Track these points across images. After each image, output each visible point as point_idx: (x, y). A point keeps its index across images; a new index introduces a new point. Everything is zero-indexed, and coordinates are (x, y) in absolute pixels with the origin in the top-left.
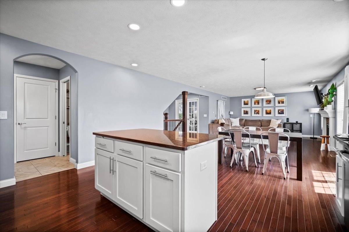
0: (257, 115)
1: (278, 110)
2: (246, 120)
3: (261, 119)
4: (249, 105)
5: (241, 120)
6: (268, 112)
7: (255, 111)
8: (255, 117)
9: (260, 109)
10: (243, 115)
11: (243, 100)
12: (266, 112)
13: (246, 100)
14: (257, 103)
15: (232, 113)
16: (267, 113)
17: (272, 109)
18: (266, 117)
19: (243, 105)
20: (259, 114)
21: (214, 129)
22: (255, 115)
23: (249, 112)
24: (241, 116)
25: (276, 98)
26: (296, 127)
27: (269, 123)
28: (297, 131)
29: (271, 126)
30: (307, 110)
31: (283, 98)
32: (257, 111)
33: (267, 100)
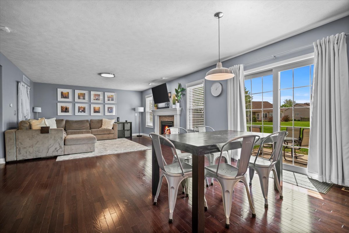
0: (83, 114)
1: (108, 107)
2: (67, 121)
3: (89, 118)
4: (70, 99)
5: (58, 122)
6: (97, 110)
7: (79, 108)
8: (80, 116)
9: (86, 106)
10: (60, 113)
11: (60, 91)
12: (94, 110)
13: (65, 91)
14: (82, 97)
15: (39, 110)
16: (95, 112)
17: (101, 106)
18: (95, 116)
19: (60, 98)
20: (85, 112)
21: (20, 142)
22: (80, 114)
23: (70, 109)
24: (57, 115)
25: (105, 93)
26: (127, 127)
27: (101, 123)
28: (128, 130)
29: (104, 127)
30: (134, 109)
31: (112, 95)
32: (82, 109)
33: (96, 94)
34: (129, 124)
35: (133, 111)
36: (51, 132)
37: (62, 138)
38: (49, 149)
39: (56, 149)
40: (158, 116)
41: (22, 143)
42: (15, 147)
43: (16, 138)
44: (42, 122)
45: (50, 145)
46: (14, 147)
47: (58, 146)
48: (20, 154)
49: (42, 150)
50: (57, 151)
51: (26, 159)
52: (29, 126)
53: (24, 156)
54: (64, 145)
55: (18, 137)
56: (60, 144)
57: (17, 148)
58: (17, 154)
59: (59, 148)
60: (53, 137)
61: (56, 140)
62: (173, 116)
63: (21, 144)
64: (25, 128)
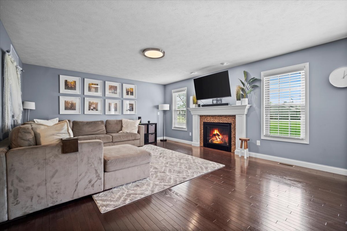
0: (94, 112)
2: (75, 123)
3: (105, 119)
4: (78, 91)
7: (90, 104)
9: (99, 102)
10: (63, 111)
11: (63, 78)
13: (71, 79)
14: (94, 89)
17: (118, 102)
19: (63, 90)
20: (97, 110)
21: (18, 178)
22: (91, 112)
23: (78, 106)
24: (59, 113)
25: (124, 85)
26: (152, 129)
27: (120, 125)
28: (152, 134)
29: (125, 130)
30: (157, 107)
31: (132, 87)
32: (94, 105)
33: (112, 86)
34: (154, 126)
35: (156, 110)
36: (81, 148)
37: (100, 159)
38: (78, 183)
39: (90, 182)
40: (198, 115)
41: (22, 179)
42: (6, 190)
43: (8, 170)
44: (61, 129)
45: (80, 175)
46: (3, 190)
47: (95, 176)
48: (17, 204)
49: (65, 188)
50: (93, 186)
51: (31, 212)
52: (33, 138)
53: (27, 207)
54: (105, 171)
55: (12, 165)
56: (98, 171)
57: (11, 191)
58: (10, 205)
59: (96, 179)
60: (85, 159)
61: (90, 165)
62: (234, 116)
63: (20, 181)
64: (27, 143)
